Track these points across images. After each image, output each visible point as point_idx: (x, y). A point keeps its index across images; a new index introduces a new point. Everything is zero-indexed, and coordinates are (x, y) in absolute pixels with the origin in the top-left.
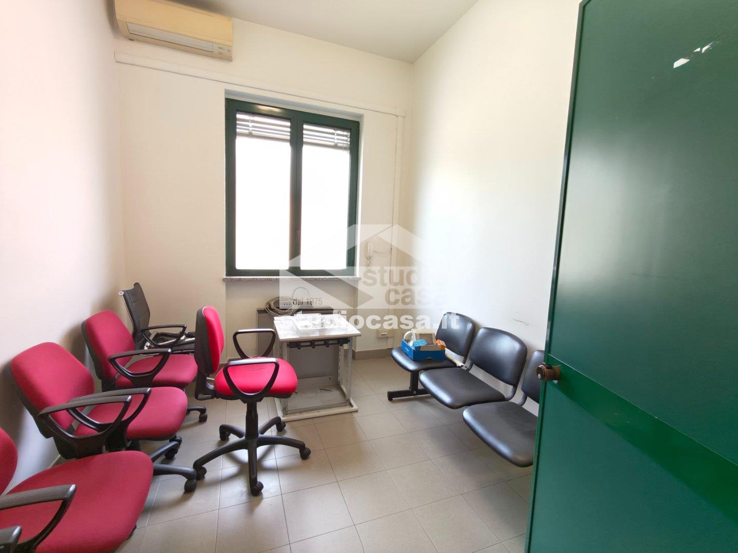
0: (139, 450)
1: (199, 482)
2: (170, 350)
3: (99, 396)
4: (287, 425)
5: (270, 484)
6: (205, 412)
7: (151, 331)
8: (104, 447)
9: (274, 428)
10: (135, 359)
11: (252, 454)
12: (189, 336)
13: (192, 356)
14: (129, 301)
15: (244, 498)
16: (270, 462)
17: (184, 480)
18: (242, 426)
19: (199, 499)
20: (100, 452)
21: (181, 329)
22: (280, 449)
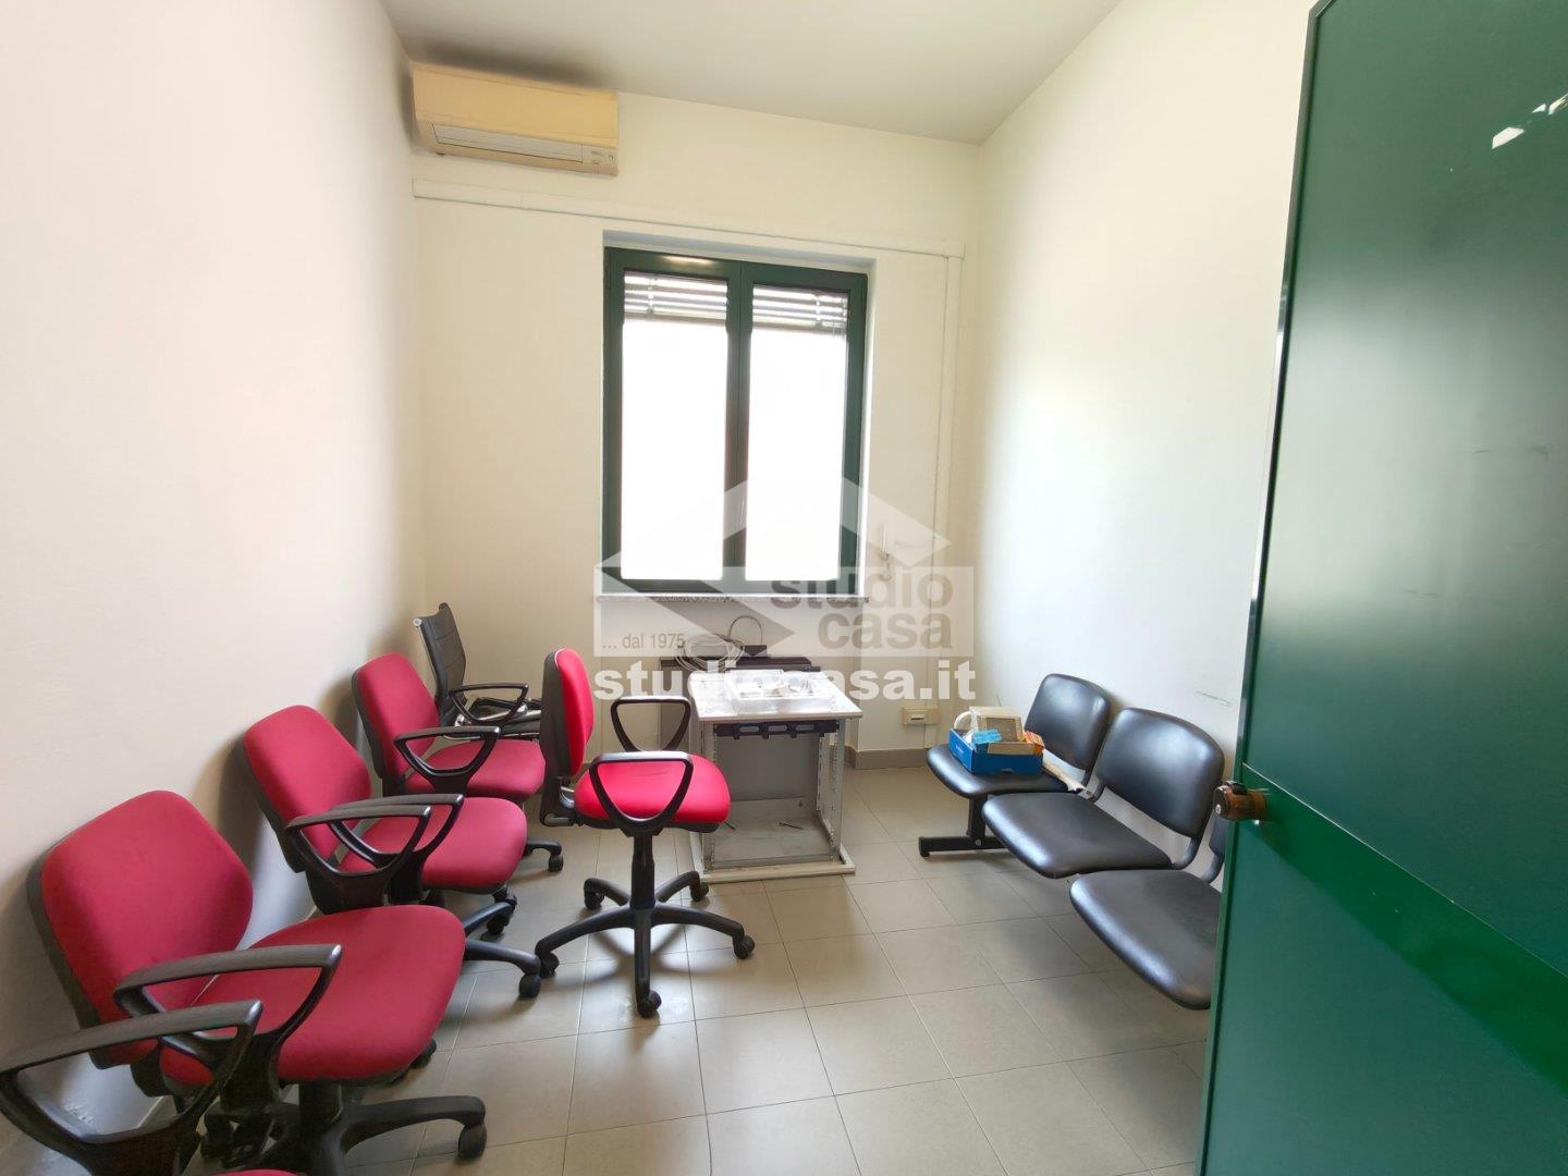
0: (442, 905)
1: (543, 982)
2: (497, 730)
3: (378, 804)
4: (710, 888)
5: (674, 999)
6: (559, 853)
7: (467, 694)
8: (386, 896)
9: (686, 891)
10: (441, 743)
11: (642, 939)
12: (532, 706)
13: (536, 743)
14: (430, 636)
15: (626, 1019)
16: (676, 957)
17: (519, 974)
18: (625, 884)
19: (543, 1014)
20: (380, 904)
21: (519, 692)
22: (696, 936)
